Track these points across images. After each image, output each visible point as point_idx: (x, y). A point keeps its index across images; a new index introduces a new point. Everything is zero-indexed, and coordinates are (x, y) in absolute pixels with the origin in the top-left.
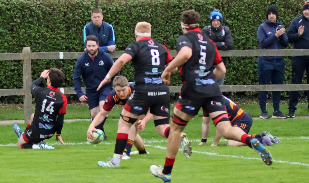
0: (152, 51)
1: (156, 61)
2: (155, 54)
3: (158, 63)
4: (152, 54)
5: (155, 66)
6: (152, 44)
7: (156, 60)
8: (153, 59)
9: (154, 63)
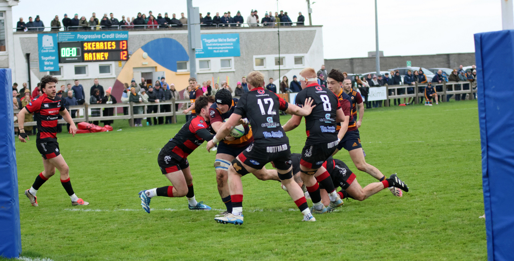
0: (322, 97)
1: (328, 107)
2: (325, 99)
3: (330, 109)
4: (323, 100)
5: (328, 112)
6: (320, 90)
7: (327, 105)
8: (325, 105)
9: (325, 109)
